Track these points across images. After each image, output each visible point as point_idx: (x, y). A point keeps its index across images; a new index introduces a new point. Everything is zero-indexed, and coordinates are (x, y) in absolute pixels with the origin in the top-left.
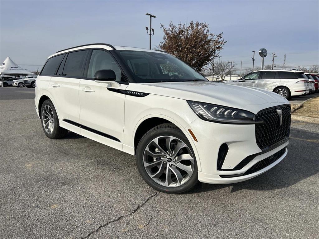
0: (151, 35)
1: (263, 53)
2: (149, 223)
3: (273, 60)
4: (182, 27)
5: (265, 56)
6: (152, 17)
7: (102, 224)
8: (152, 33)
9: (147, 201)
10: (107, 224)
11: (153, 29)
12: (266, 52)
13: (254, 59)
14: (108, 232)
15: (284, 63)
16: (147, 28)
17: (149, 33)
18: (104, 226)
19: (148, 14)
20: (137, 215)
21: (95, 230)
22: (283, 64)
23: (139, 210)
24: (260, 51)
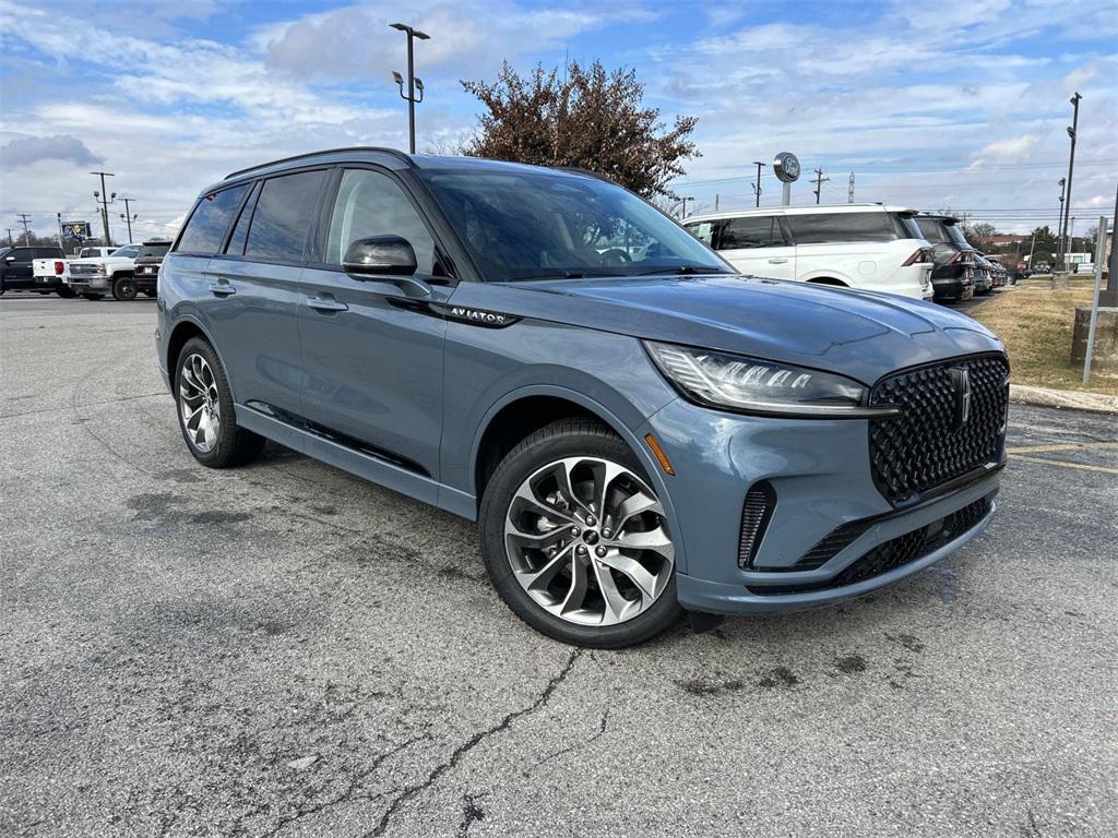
0: (411, 100)
1: (786, 171)
2: (604, 728)
3: (817, 193)
4: (545, 79)
5: (793, 178)
6: (415, 38)
7: (461, 742)
8: (417, 96)
9: (571, 662)
10: (476, 740)
11: (419, 82)
12: (796, 165)
13: (759, 188)
14: (490, 765)
16: (398, 76)
17: (406, 94)
18: (468, 747)
19: (400, 27)
20: (556, 705)
21: (446, 760)
23: (556, 694)
24: (778, 162)
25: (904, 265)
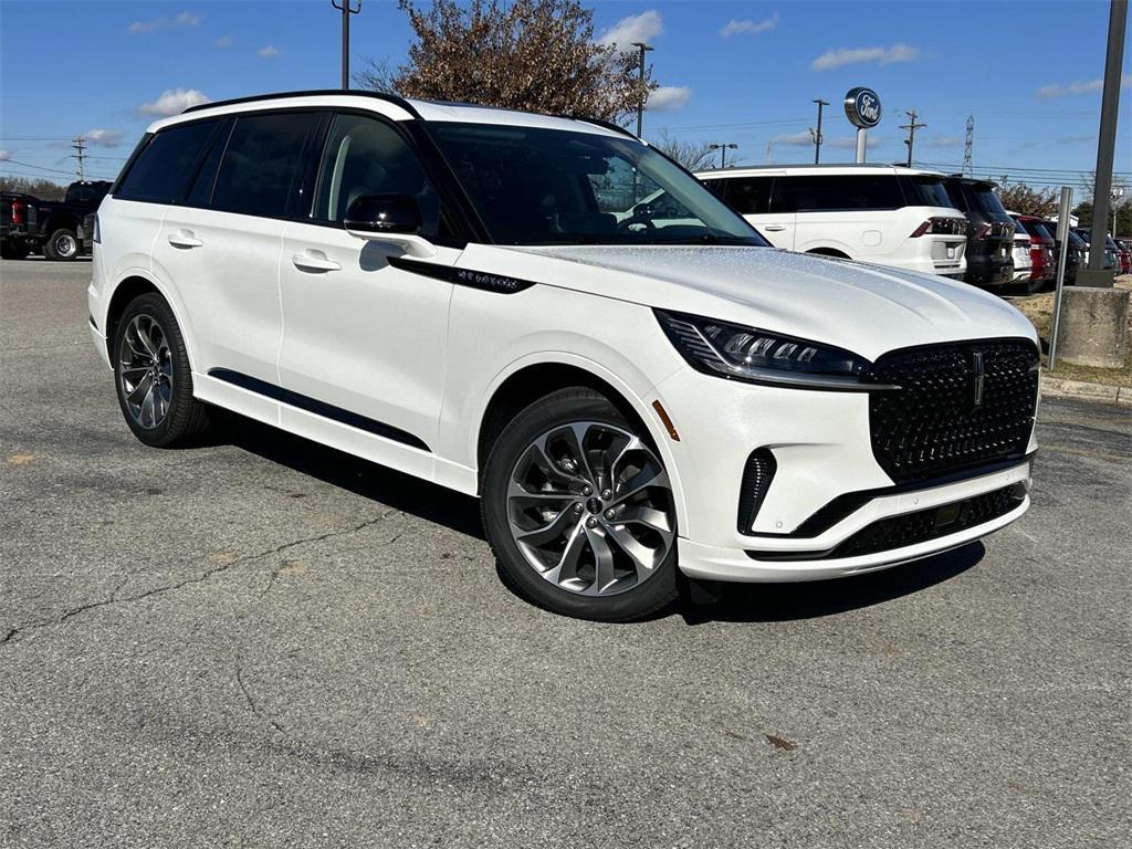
1: (861, 113)
3: (909, 143)
5: (871, 122)
12: (876, 104)
13: (819, 135)
15: (968, 157)
22: (963, 160)
24: (851, 101)
25: (912, 236)
